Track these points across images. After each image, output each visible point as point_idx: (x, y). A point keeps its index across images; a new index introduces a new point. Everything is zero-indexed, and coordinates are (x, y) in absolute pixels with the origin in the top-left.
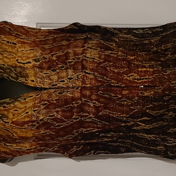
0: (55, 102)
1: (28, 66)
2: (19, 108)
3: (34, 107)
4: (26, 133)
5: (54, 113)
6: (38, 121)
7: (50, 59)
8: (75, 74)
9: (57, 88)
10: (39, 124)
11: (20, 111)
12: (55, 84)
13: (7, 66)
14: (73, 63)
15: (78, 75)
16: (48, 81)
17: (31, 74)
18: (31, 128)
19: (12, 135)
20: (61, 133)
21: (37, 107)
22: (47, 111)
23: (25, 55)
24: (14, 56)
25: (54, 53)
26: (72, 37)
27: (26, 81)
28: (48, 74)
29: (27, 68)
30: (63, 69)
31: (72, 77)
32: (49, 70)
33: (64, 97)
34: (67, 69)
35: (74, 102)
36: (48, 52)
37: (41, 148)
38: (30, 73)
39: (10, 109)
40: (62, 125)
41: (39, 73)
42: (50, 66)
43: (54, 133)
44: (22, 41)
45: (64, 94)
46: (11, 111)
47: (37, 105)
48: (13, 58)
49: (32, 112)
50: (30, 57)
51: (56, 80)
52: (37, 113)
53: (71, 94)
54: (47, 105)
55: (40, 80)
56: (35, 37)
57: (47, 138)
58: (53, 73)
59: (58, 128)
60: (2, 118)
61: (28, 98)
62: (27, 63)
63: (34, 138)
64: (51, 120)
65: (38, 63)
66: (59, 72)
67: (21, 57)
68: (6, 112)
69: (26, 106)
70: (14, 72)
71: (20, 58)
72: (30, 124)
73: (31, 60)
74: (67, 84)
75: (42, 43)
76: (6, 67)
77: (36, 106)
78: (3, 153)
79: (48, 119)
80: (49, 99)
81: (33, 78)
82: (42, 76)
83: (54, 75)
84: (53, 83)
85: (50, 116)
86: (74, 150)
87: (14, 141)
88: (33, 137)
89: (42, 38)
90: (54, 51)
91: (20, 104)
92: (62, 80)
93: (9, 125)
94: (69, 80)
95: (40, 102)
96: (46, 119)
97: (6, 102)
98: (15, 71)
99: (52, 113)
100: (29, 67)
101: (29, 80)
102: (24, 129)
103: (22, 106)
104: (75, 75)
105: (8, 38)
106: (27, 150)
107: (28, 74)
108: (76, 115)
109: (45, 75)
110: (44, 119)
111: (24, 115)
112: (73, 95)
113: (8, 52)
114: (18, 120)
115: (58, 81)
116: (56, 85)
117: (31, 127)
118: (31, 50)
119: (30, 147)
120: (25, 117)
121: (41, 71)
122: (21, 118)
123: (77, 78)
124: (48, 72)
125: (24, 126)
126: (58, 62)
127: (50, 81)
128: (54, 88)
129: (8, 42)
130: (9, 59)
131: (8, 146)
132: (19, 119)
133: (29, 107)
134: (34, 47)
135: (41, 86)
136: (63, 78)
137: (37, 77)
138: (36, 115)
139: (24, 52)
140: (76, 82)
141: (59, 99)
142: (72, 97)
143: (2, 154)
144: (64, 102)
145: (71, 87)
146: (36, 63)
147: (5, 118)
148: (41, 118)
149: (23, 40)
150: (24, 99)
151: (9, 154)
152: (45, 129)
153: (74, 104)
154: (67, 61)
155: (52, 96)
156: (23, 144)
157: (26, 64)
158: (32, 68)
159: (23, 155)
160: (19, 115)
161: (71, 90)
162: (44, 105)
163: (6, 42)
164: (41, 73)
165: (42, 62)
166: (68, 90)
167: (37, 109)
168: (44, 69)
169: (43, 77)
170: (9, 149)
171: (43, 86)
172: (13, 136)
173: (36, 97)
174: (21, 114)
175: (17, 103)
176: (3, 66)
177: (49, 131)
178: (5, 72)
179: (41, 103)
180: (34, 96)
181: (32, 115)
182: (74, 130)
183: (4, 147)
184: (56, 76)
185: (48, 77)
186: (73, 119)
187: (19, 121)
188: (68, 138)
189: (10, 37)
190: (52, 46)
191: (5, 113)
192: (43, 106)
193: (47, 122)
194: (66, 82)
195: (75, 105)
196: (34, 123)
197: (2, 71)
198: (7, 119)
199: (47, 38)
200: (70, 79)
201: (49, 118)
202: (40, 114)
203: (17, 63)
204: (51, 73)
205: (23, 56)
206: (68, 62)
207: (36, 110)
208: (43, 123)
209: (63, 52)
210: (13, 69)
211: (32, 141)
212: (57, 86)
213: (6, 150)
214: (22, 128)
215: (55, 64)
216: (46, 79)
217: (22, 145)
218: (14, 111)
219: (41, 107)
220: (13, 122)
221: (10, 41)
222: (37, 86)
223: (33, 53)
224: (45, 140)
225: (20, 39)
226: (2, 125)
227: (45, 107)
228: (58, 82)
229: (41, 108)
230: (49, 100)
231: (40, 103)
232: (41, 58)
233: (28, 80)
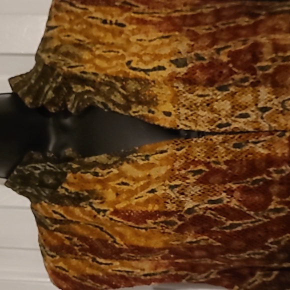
0: (224, 167)
1: (156, 77)
2: (132, 177)
3: (171, 178)
4: (148, 238)
5: (221, 194)
6: (182, 213)
7: (213, 59)
8: (277, 98)
9: (230, 133)
10: (184, 220)
11: (134, 186)
12: (225, 122)
13: (103, 77)
14: (271, 71)
15: (284, 101)
16: (208, 115)
17: (164, 96)
18: (163, 229)
19: (112, 240)
20: (236, 244)
21: (177, 178)
22: (204, 188)
23: (149, 50)
24: (120, 54)
25: (223, 46)
26: (260, 8)
27: (150, 115)
28: (207, 98)
29: (154, 81)
30: (246, 84)
31: (269, 105)
32: (211, 86)
33: (246, 156)
34: (257, 86)
35: (271, 169)
36: (207, 44)
37: (179, 273)
38: (163, 94)
39: (109, 180)
40: (240, 225)
41: (184, 95)
42: (213, 76)
43: (219, 242)
44: (138, 19)
45: (247, 148)
46: (112, 184)
47: (177, 173)
48: (117, 58)
49: (165, 190)
50: (162, 55)
51: (227, 112)
52: (178, 192)
53: (266, 148)
54: (203, 174)
55: (186, 111)
56: (170, 8)
57: (197, 253)
58: (220, 95)
59: (230, 233)
60: (90, 199)
61: (156, 156)
62: (154, 69)
63: (167, 251)
64: (213, 212)
65: (183, 70)
66: (235, 93)
67: (140, 56)
68: (98, 187)
69: (149, 175)
70: (120, 92)
71: (136, 59)
72: (159, 220)
73: (164, 62)
74: (255, 122)
75: (188, 21)
76: (101, 79)
77: (175, 176)
78: (90, 279)
79: (207, 209)
80: (208, 160)
81: (169, 107)
82: (191, 102)
83: (223, 101)
84: (220, 119)
85: (211, 202)
86: (256, 280)
87: (116, 254)
88: (164, 249)
89: (187, 11)
90: (222, 40)
91: (136, 170)
92: (244, 112)
93: (105, 217)
94: (260, 113)
95: (185, 167)
96: (200, 209)
97: (98, 163)
98: (125, 90)
99: (215, 195)
100: (160, 79)
101: (158, 111)
102: (144, 231)
103: (140, 174)
104: (276, 102)
105: (104, 12)
106: (145, 275)
107: (156, 96)
108: (277, 202)
109: (200, 100)
110: (196, 208)
111: (145, 195)
112: (270, 150)
113: (104, 44)
114: (129, 208)
115: (232, 116)
116: (228, 125)
117: (162, 226)
118: (163, 37)
119: (152, 269)
120: (147, 202)
121: (190, 89)
122: (137, 204)
123: (281, 109)
124: (207, 92)
125: (146, 223)
126: (234, 67)
127: (212, 116)
128: (222, 133)
129: (105, 22)
130: (108, 60)
131: (101, 263)
132: (131, 204)
133: (158, 178)
134: (169, 31)
135: (190, 127)
136: (246, 107)
137: (178, 104)
138: (176, 199)
139: (146, 43)
140: (278, 118)
141: (235, 160)
142: (268, 155)
143: (86, 281)
144: (247, 167)
145: (266, 131)
146: (179, 70)
147: (96, 199)
148: (189, 205)
149: (140, 16)
150: (143, 158)
151: (102, 282)
152: (197, 232)
153: (271, 173)
154: (256, 64)
155: (216, 153)
156: (137, 262)
157: (150, 73)
158: (167, 82)
159: (135, 287)
160: (133, 196)
161: (266, 138)
162: (195, 173)
163: (99, 22)
164: (190, 93)
165: (193, 67)
166: (257, 138)
167: (178, 182)
168: (198, 86)
169: (195, 104)
170: (102, 270)
171: (194, 128)
172: (115, 242)
173: (175, 154)
174: (137, 194)
175: (126, 167)
176: (93, 77)
177: (206, 237)
178: (98, 92)
179: (189, 170)
180: (169, 152)
181: (166, 197)
182: (269, 238)
183: (91, 266)
184: (229, 103)
185: (208, 105)
186: (271, 210)
187: (133, 210)
188: (252, 256)
189: (108, 9)
190: (214, 30)
191: (95, 188)
192: (193, 176)
193: (202, 215)
194: (253, 117)
195: (275, 175)
196: (172, 219)
197: (92, 89)
198: (101, 203)
199: (199, 11)
200: (264, 109)
201: (209, 206)
202: (187, 196)
203: (128, 70)
204: (215, 94)
205: (143, 52)
206: (259, 67)
207: (176, 186)
208: (194, 217)
209: (244, 42)
210: (119, 85)
211: (161, 257)
212: (232, 127)
213: (95, 272)
214: (138, 228)
215: (225, 71)
216: (202, 109)
217: (134, 263)
218: (119, 184)
219: (188, 179)
220: (116, 212)
221: (109, 18)
222: (178, 126)
223: (169, 44)
224: (191, 257)
225: (134, 13)
226: (90, 216)
227: (200, 178)
228: (233, 118)
229: (188, 181)
230: (209, 163)
231: (185, 169)
232: (191, 58)
233: (156, 111)
